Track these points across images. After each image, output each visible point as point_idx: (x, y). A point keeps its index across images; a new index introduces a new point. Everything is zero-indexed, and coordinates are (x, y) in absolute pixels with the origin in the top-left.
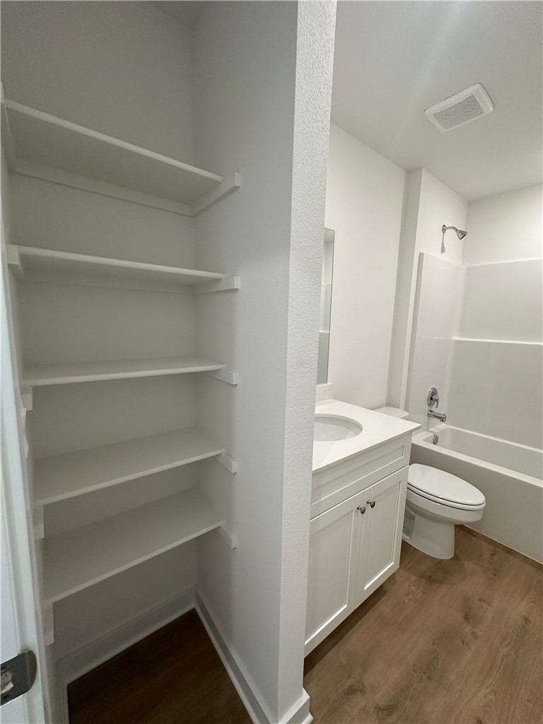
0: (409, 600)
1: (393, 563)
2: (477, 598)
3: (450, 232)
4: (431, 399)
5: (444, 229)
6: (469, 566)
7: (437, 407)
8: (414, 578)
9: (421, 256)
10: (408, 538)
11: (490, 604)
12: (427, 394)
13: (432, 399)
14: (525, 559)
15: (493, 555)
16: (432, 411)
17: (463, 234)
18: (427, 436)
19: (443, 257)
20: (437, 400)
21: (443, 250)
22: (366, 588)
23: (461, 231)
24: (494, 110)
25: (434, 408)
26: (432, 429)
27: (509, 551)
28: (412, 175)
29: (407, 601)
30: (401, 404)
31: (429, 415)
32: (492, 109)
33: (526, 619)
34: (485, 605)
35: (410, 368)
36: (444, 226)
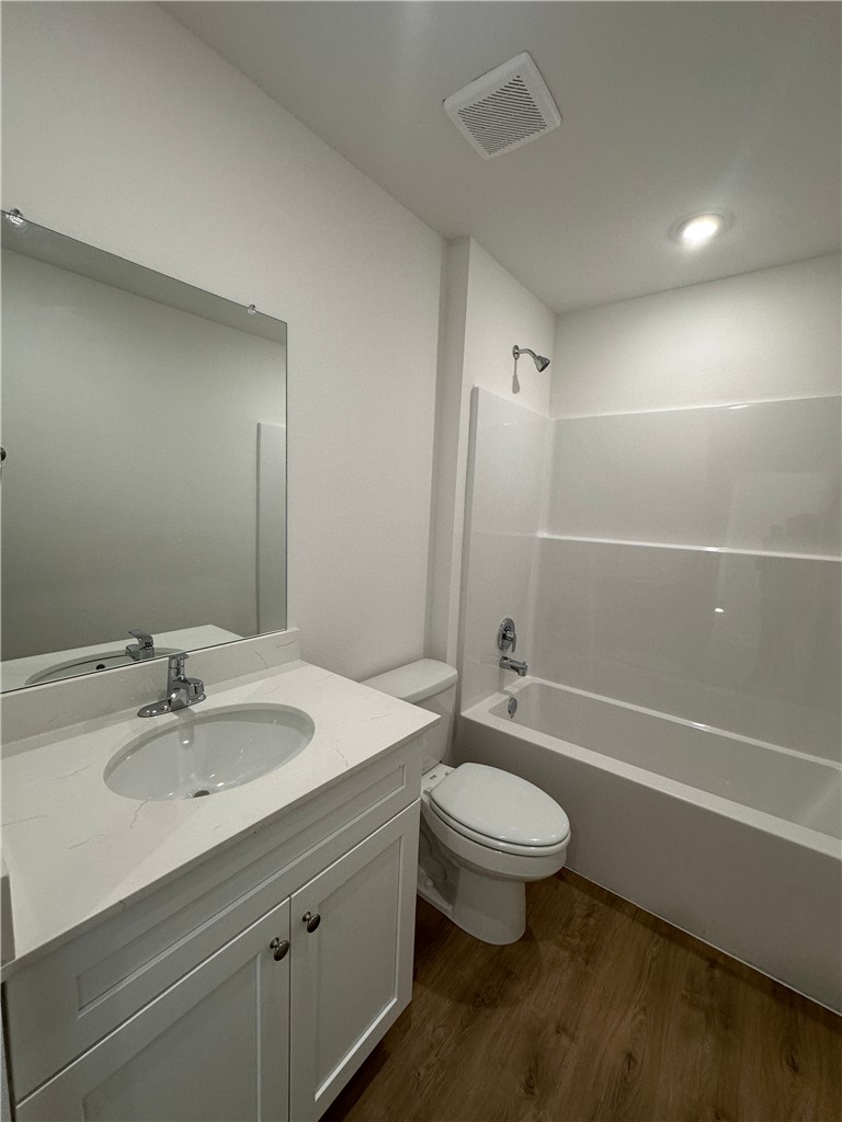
0: (428, 1067)
1: (395, 1000)
2: (552, 1027)
3: (526, 359)
4: (504, 636)
5: (517, 352)
6: (548, 950)
7: (513, 651)
8: (446, 1005)
9: (475, 392)
10: (450, 908)
11: (573, 1038)
12: (496, 631)
13: (506, 636)
14: (636, 913)
15: (589, 915)
16: (506, 659)
17: (543, 364)
18: (500, 701)
19: (517, 400)
20: (513, 640)
21: (516, 388)
22: (317, 1096)
23: (539, 358)
24: (562, 123)
25: (509, 654)
26: (506, 688)
27: (614, 901)
28: (452, 246)
29: (422, 1072)
30: (448, 654)
31: (502, 666)
32: (558, 123)
33: (630, 1057)
34: (565, 1040)
35: (462, 589)
36: (516, 347)
